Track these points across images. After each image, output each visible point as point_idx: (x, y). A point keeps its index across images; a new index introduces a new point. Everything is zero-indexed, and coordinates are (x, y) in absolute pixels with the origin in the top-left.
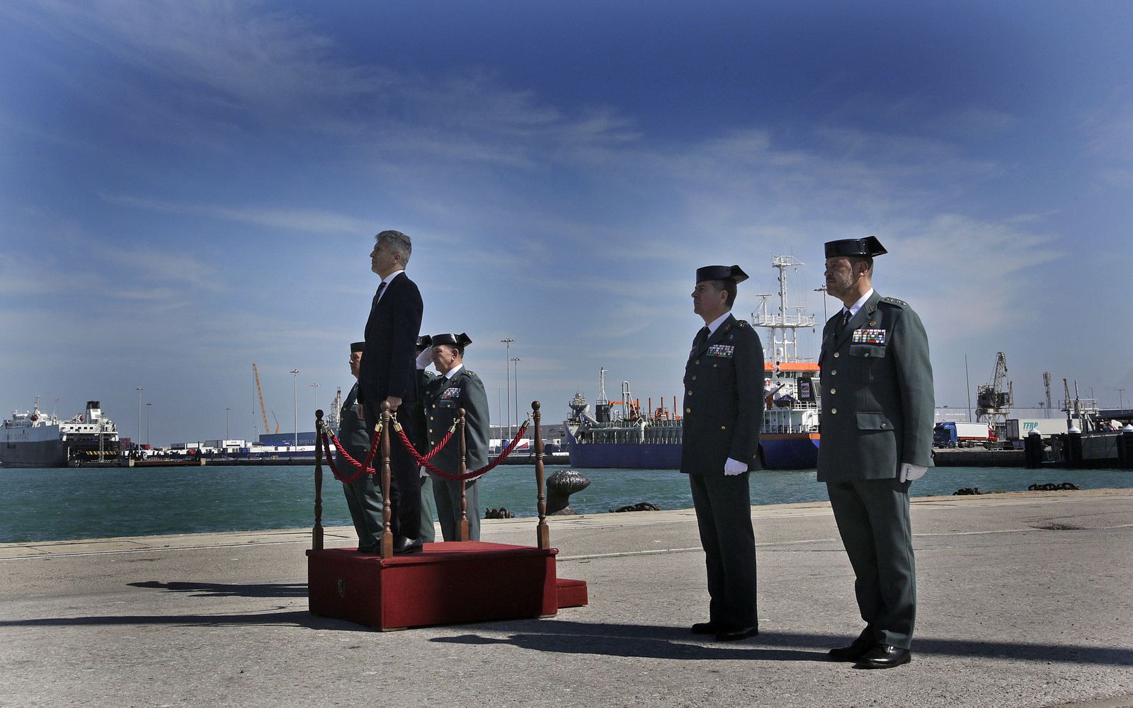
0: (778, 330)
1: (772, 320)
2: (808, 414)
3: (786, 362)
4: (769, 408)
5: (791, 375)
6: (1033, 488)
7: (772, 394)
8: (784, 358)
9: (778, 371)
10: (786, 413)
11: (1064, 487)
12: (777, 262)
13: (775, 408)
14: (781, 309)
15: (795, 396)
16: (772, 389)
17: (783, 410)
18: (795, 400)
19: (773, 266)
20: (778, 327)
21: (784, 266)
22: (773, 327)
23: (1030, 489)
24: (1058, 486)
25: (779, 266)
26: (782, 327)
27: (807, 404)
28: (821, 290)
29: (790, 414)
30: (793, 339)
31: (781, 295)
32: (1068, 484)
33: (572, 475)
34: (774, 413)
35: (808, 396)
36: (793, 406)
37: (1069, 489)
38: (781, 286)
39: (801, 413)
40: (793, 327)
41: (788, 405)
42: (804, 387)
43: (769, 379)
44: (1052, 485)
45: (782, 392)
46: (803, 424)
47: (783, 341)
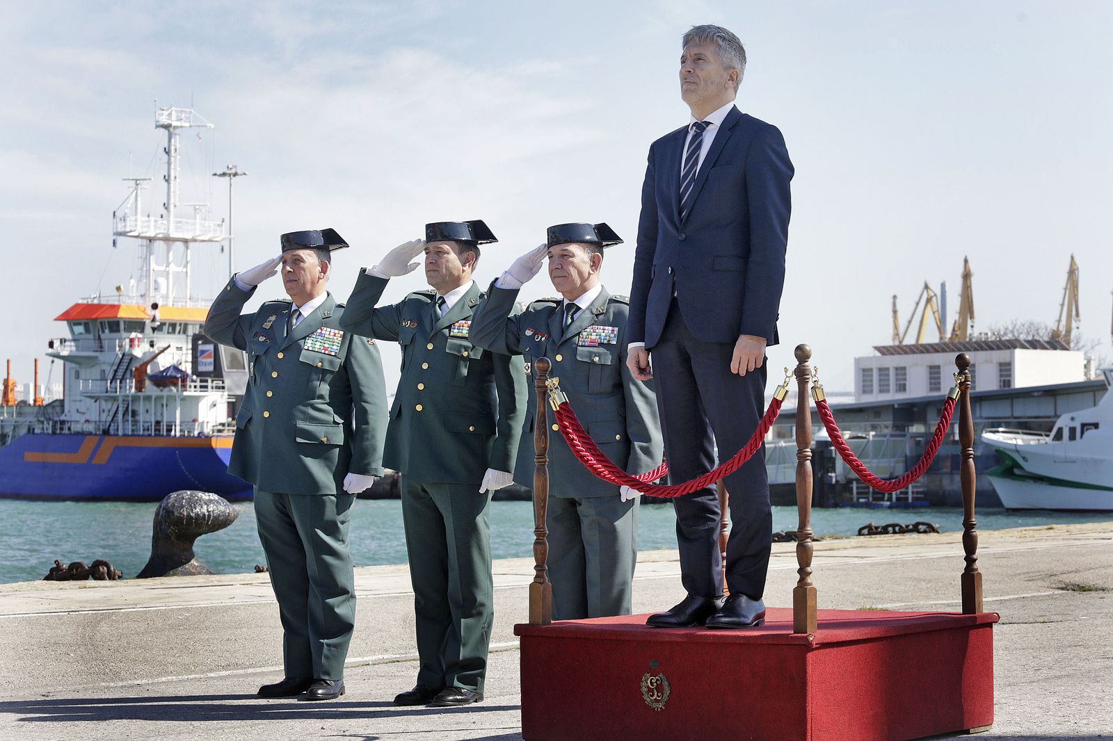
0: (159, 245)
1: (148, 227)
2: (210, 403)
3: (170, 304)
4: (140, 387)
5: (178, 328)
6: (866, 531)
7: (146, 363)
8: (166, 297)
9: (154, 320)
10: (171, 398)
11: (915, 529)
12: (164, 120)
13: (149, 387)
14: (166, 206)
15: (187, 367)
16: (144, 354)
17: (165, 392)
18: (187, 375)
19: (157, 127)
20: (160, 239)
21: (175, 127)
22: (151, 240)
23: (860, 533)
24: (907, 526)
25: (167, 127)
26: (167, 239)
27: (210, 384)
28: (224, 174)
29: (178, 401)
30: (184, 263)
31: (167, 180)
32: (923, 524)
33: (210, 501)
34: (148, 398)
35: (211, 368)
36: (184, 386)
37: (925, 532)
38: (169, 163)
39: (198, 399)
40: (186, 241)
41: (175, 385)
42: (203, 352)
43: (140, 335)
44: (897, 525)
45: (164, 362)
46: (200, 420)
47: (168, 266)
